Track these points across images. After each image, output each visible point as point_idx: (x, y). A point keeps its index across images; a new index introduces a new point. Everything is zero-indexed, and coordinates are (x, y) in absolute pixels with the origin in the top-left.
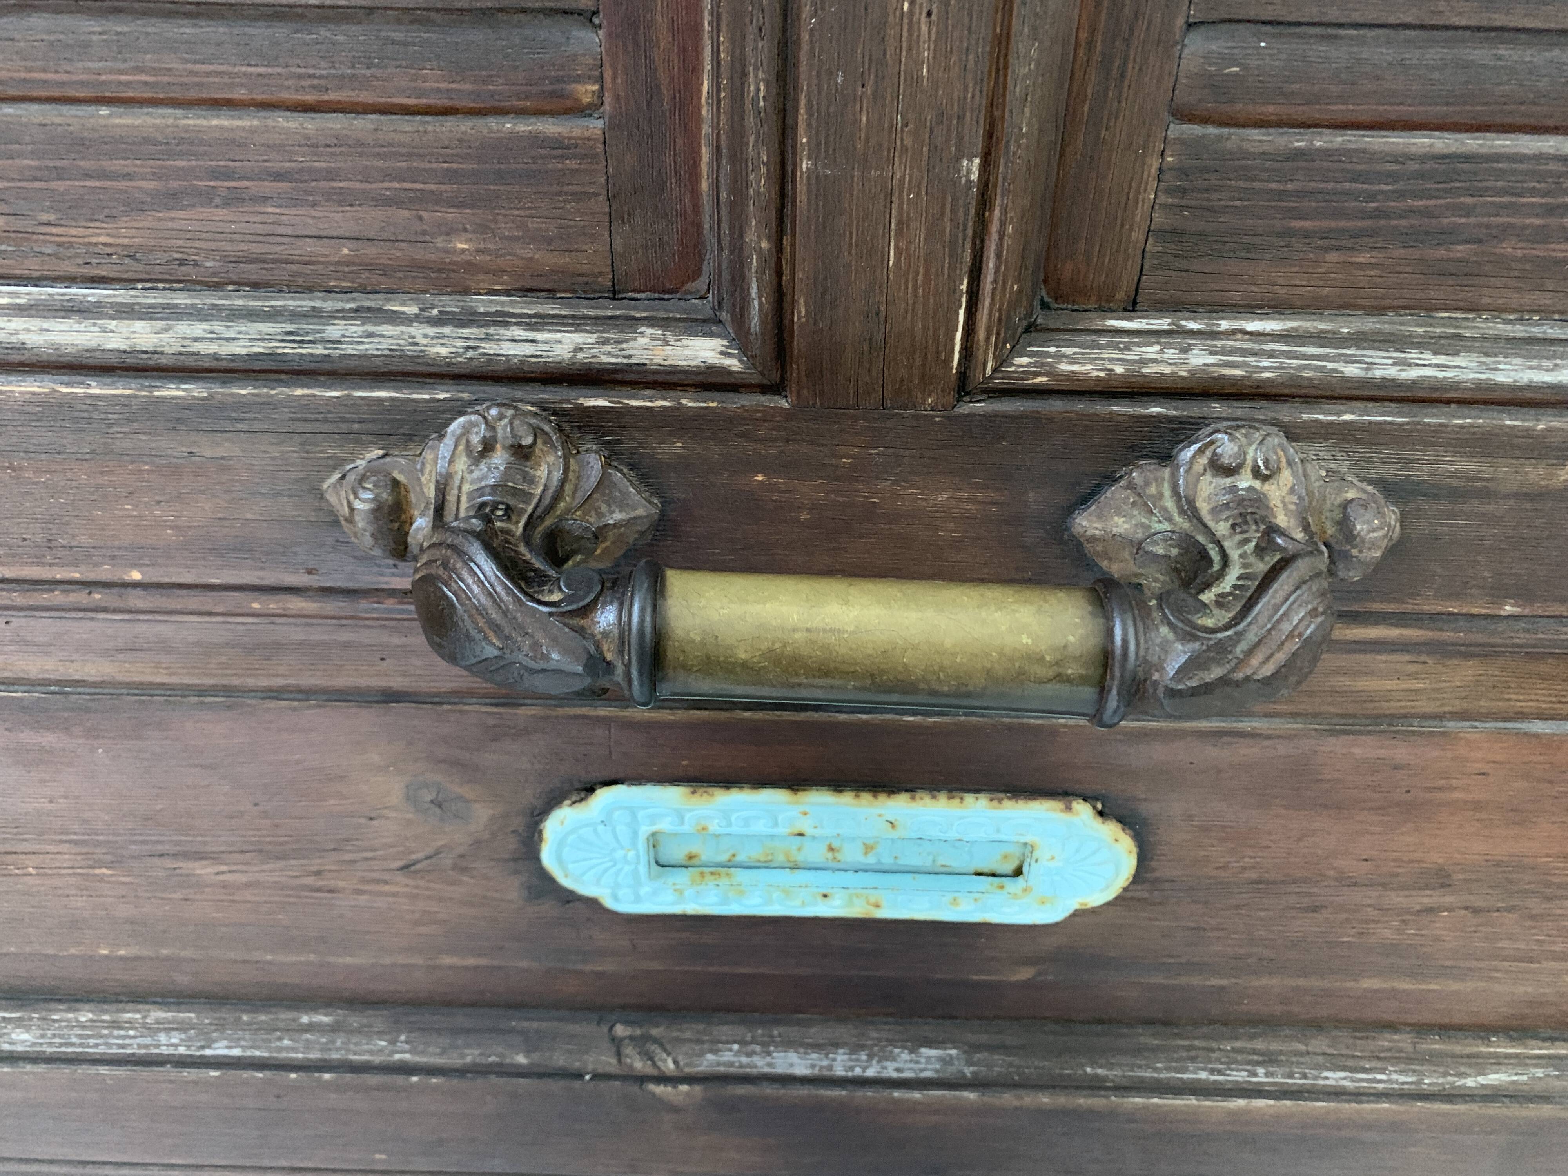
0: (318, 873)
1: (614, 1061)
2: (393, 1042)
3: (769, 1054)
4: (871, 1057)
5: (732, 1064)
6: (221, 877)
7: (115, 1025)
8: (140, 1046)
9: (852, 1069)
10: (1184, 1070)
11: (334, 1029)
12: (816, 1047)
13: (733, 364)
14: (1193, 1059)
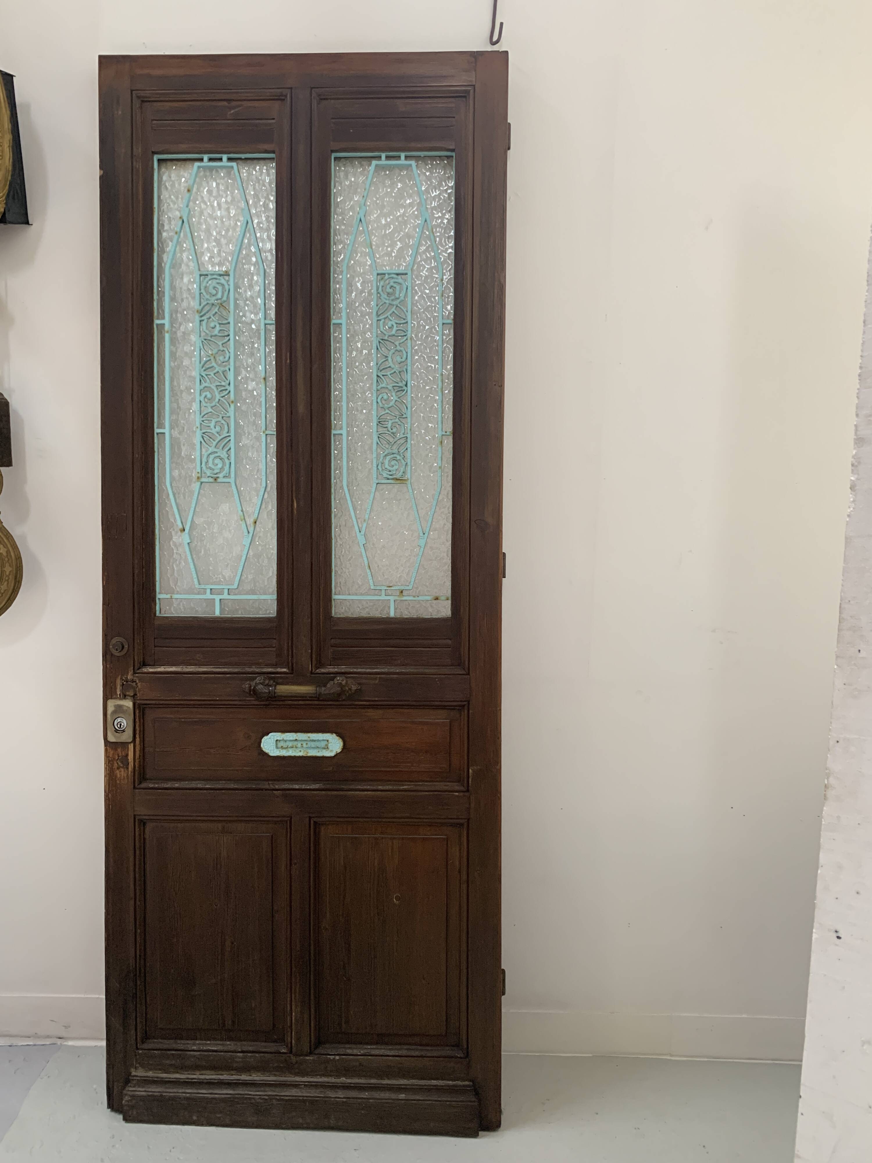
0: (228, 751)
1: (269, 787)
2: (234, 785)
4: (308, 786)
5: (287, 787)
6: (215, 752)
7: (191, 783)
8: (195, 786)
9: (305, 787)
10: (357, 786)
11: (225, 783)
13: (287, 671)
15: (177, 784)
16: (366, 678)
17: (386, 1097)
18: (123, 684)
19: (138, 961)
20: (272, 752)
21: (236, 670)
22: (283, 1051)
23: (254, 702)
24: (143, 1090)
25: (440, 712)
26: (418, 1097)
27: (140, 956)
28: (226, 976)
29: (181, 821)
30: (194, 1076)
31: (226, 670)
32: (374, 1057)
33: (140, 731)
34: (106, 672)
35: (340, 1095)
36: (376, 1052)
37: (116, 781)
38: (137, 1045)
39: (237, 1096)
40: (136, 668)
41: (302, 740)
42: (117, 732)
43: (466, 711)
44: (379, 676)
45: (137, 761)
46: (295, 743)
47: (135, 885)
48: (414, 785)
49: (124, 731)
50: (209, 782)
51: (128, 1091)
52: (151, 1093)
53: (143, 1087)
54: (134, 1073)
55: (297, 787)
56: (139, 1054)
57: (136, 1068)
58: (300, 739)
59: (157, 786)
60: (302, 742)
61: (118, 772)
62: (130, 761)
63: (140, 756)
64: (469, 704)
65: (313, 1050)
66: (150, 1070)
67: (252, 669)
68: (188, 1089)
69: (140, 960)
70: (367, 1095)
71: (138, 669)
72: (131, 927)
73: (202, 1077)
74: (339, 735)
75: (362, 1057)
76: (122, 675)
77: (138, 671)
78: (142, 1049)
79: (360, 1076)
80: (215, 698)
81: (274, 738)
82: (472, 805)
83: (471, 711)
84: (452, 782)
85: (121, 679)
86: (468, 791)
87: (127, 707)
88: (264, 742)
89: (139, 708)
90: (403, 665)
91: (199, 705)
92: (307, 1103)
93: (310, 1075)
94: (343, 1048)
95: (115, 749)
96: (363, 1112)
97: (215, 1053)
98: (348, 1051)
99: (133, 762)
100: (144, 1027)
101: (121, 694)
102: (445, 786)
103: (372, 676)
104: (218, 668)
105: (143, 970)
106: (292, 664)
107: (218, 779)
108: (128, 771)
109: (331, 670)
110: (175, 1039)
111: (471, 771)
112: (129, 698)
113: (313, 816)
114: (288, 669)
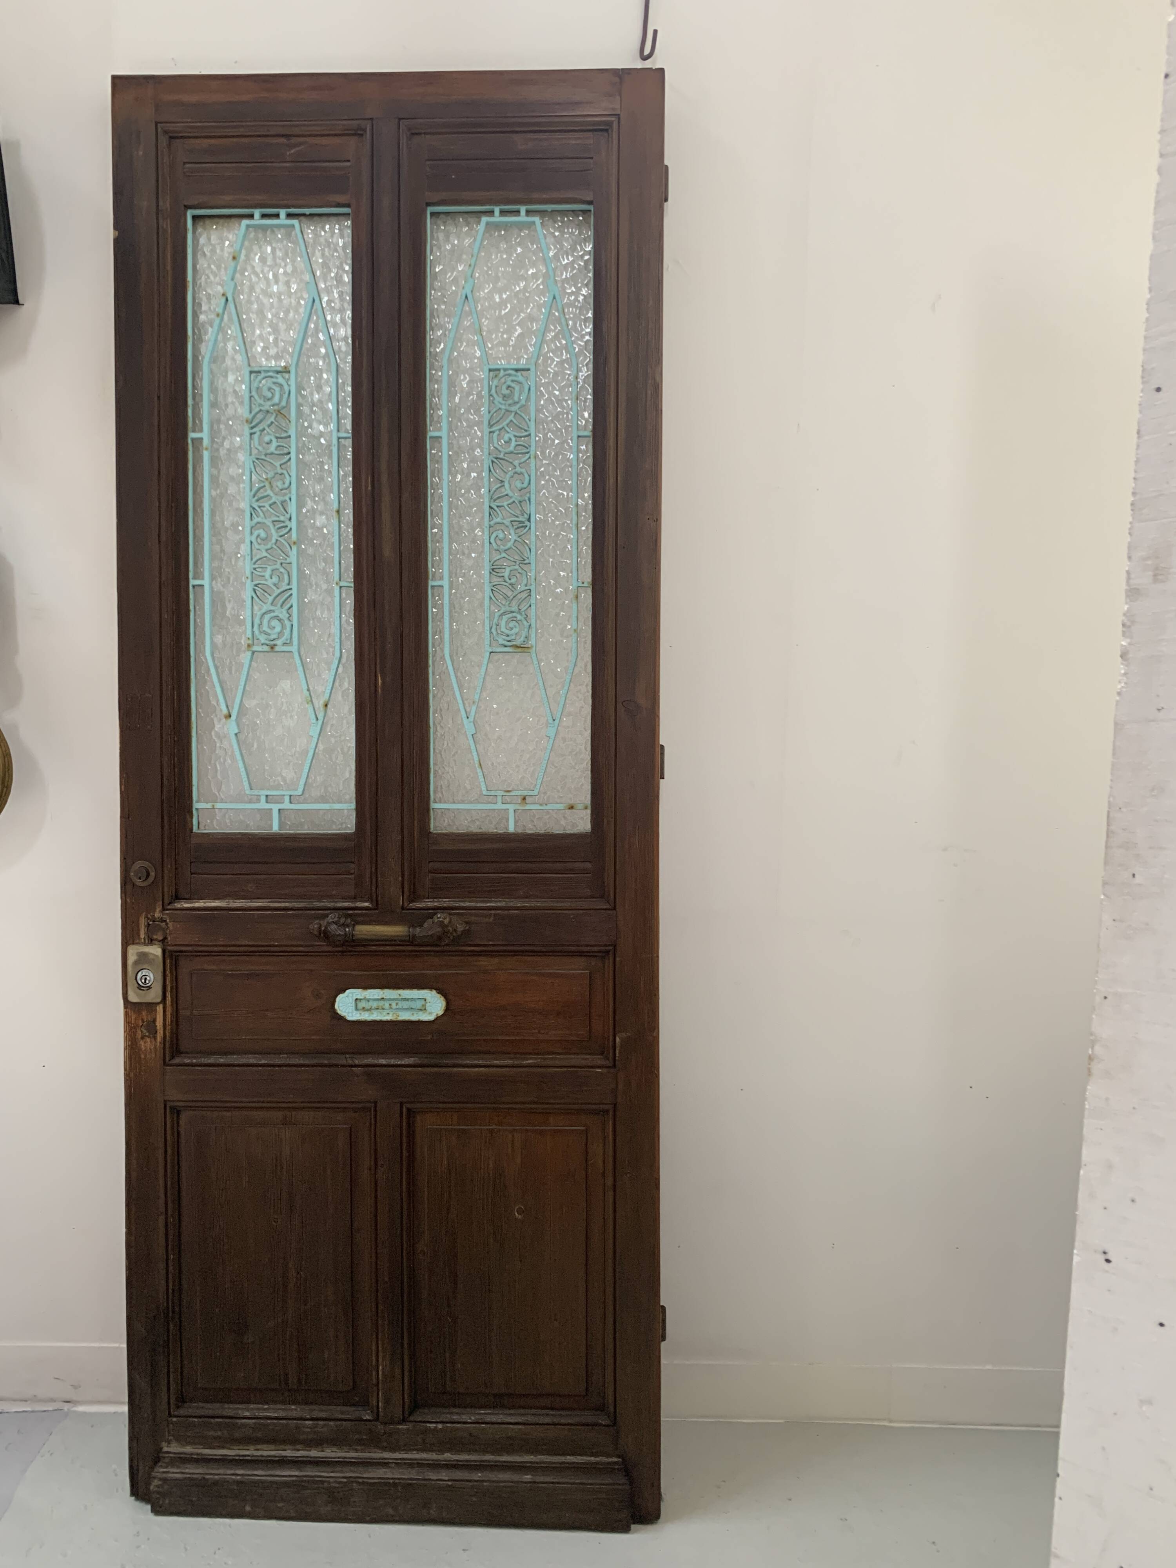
0: (291, 1014)
1: (345, 1062)
2: (300, 1060)
3: (378, 1060)
4: (399, 1060)
5: (370, 1062)
6: (273, 1016)
7: (241, 1058)
8: (246, 1061)
9: (395, 1062)
10: (465, 1061)
11: (287, 1058)
12: (388, 1058)
13: (370, 906)
14: (467, 1059)
15: (222, 1058)
16: (477, 915)
17: (505, 1479)
18: (149, 925)
19: (170, 1297)
20: (350, 1015)
21: (301, 905)
22: (367, 1417)
23: (325, 947)
24: (178, 1471)
25: (576, 960)
26: (551, 1479)
27: (173, 1290)
28: (290, 1316)
29: (228, 1109)
30: (247, 1453)
31: (287, 905)
32: (489, 1426)
33: (172, 988)
34: (126, 909)
35: (444, 1476)
36: (493, 1418)
37: (139, 1055)
38: (169, 1410)
39: (305, 1479)
40: (166, 901)
41: (390, 999)
42: (141, 990)
43: (611, 959)
44: (493, 912)
45: (168, 1028)
46: (381, 1003)
47: (166, 1195)
48: (541, 1058)
49: (149, 988)
50: (265, 1055)
51: (158, 1472)
52: (189, 1476)
53: (178, 1467)
54: (165, 1449)
55: (383, 1062)
56: (173, 1423)
57: (169, 1442)
58: (388, 997)
59: (194, 1061)
60: (391, 1002)
61: (142, 1042)
62: (158, 1028)
63: (172, 1021)
64: (615, 949)
65: (406, 1416)
66: (188, 1444)
67: (322, 904)
69: (173, 1296)
70: (480, 1477)
71: (169, 904)
72: (162, 1251)
73: (258, 1453)
74: (440, 991)
75: (473, 1425)
76: (148, 912)
77: (169, 907)
78: (177, 1416)
79: (470, 1451)
80: (272, 943)
81: (352, 997)
82: (620, 1087)
83: (617, 959)
84: (595, 1054)
85: (146, 917)
86: (614, 1066)
87: (155, 955)
88: (339, 1002)
89: (171, 957)
90: (526, 897)
91: (250, 952)
92: (399, 1488)
93: (403, 1450)
94: (448, 1413)
95: (139, 1012)
96: (474, 1499)
97: (275, 1421)
98: (456, 1418)
99: (162, 1029)
100: (180, 1387)
101: (146, 937)
102: (583, 1059)
103: (485, 912)
104: (276, 902)
105: (177, 1309)
106: (377, 897)
107: (278, 1052)
108: (156, 1042)
109: (430, 904)
110: (221, 1402)
111: (618, 1039)
112: (157, 943)
113: (405, 1100)
114: (371, 902)
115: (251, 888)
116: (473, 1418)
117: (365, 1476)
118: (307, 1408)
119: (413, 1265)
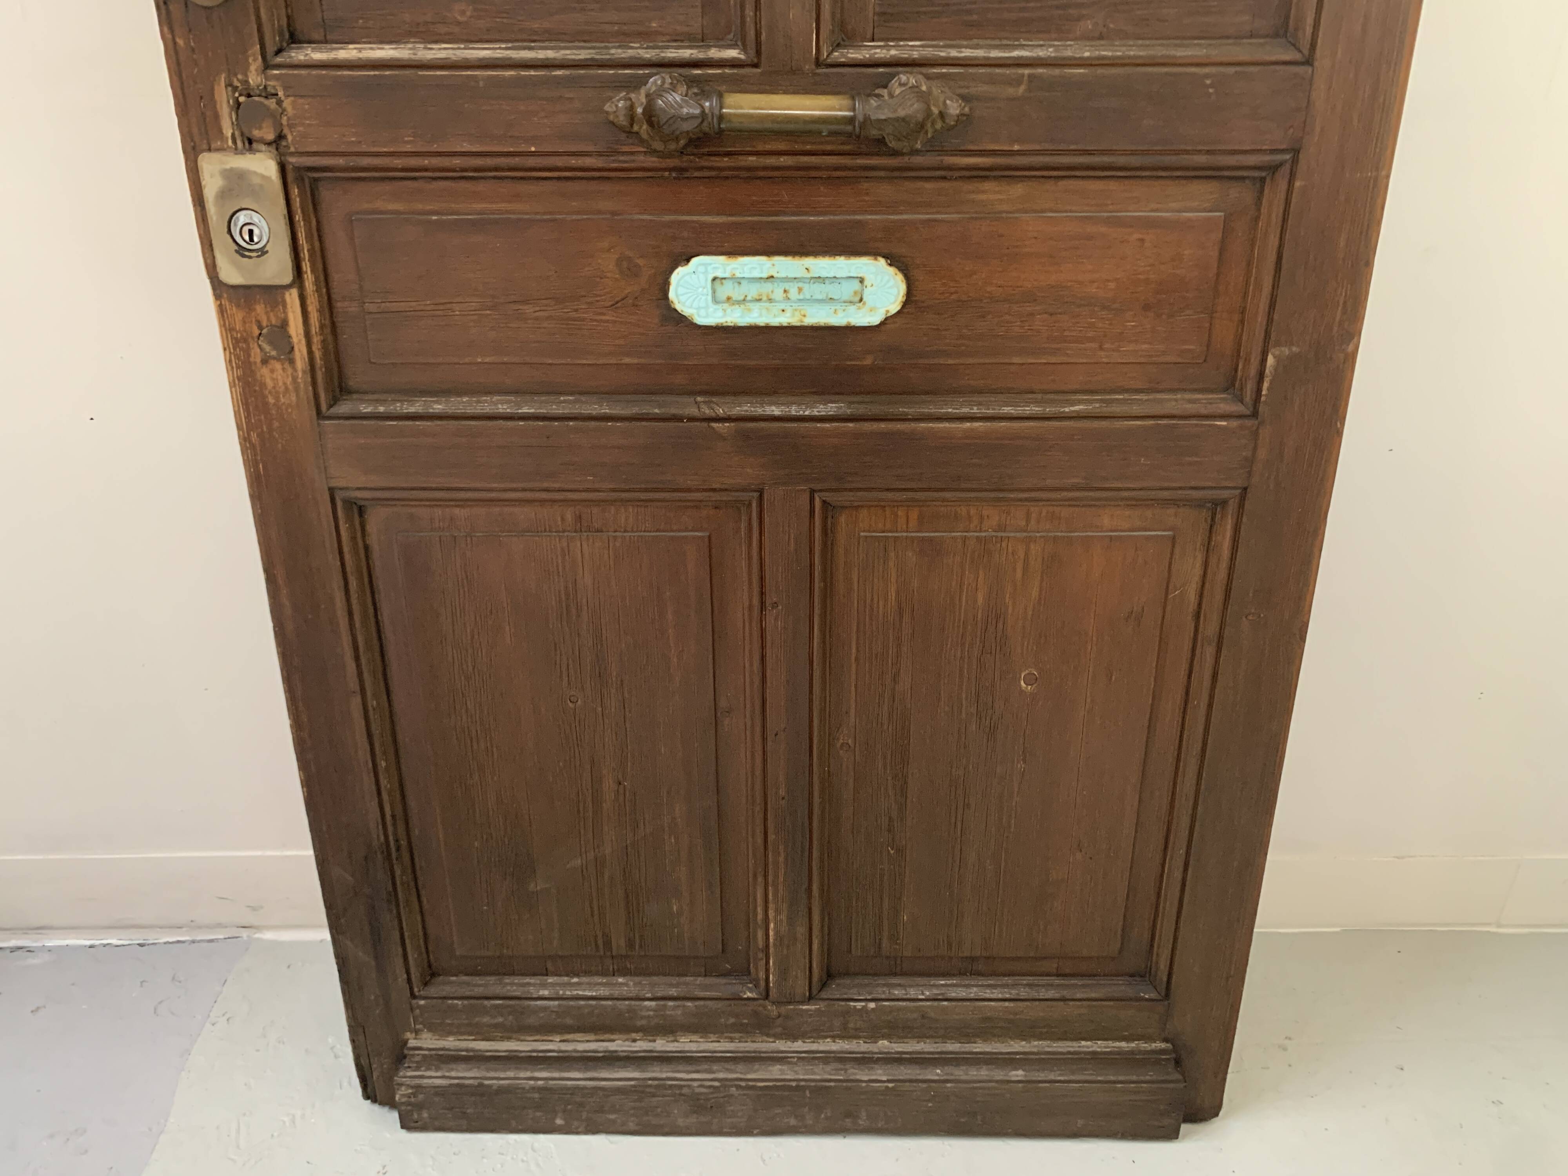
0: (576, 310)
1: (697, 411)
2: (601, 406)
3: (763, 407)
4: (806, 408)
5: (747, 411)
6: (537, 314)
7: (478, 402)
8: (490, 409)
9: (799, 412)
10: (942, 408)
11: (575, 402)
12: (783, 404)
13: (742, 57)
14: (946, 405)
15: (437, 402)
16: (991, 81)
17: (980, 1078)
18: (238, 104)
19: (390, 829)
20: (703, 312)
21: (583, 55)
22: (749, 994)
23: (641, 158)
24: (439, 1074)
25: (1199, 189)
26: (1052, 1076)
27: (393, 817)
28: (608, 851)
29: (463, 503)
30: (550, 1046)
31: (550, 54)
32: (954, 1003)
33: (312, 252)
34: (178, 64)
35: (880, 1075)
36: (962, 993)
37: (264, 397)
38: (411, 989)
39: (650, 1082)
40: (271, 49)
41: (787, 279)
42: (244, 256)
43: (1283, 185)
44: (1027, 71)
45: (316, 340)
46: (768, 287)
47: (357, 658)
48: (1101, 401)
49: (263, 252)
50: (528, 397)
51: (405, 1077)
52: (456, 1081)
53: (438, 1069)
54: (412, 1043)
55: (776, 411)
56: (419, 1007)
57: (417, 1032)
58: (782, 275)
59: (381, 409)
60: (786, 286)
61: (265, 371)
62: (295, 340)
63: (322, 327)
64: (1295, 161)
65: (814, 992)
66: (450, 1033)
67: (631, 53)
68: (541, 1070)
69: (394, 825)
70: (938, 1075)
71: (279, 52)
72: (363, 754)
73: (569, 1047)
74: (893, 260)
75: (928, 1003)
76: (231, 73)
77: (279, 60)
78: (425, 998)
79: (921, 1037)
80: (522, 148)
81: (706, 272)
82: (1262, 454)
83: (1298, 184)
84: (1211, 391)
85: (229, 84)
86: (1255, 414)
87: (263, 177)
88: (678, 285)
89: (300, 180)
90: (1101, 37)
91: (476, 170)
92: (807, 1092)
93: (810, 1038)
94: (884, 985)
95: (249, 307)
96: (930, 1105)
97: (593, 1003)
98: (897, 992)
99: (304, 342)
100: (425, 956)
101: (237, 133)
102: (1190, 401)
103: (1007, 71)
104: (524, 48)
105: (403, 843)
106: (758, 34)
107: (553, 391)
108: (295, 370)
109: (881, 54)
110: (499, 974)
111: (1270, 360)
112: (263, 147)
113: (818, 486)
114: (744, 49)
115: (463, 13)
116: (928, 993)
117: (749, 1076)
118: (645, 981)
119: (829, 767)
